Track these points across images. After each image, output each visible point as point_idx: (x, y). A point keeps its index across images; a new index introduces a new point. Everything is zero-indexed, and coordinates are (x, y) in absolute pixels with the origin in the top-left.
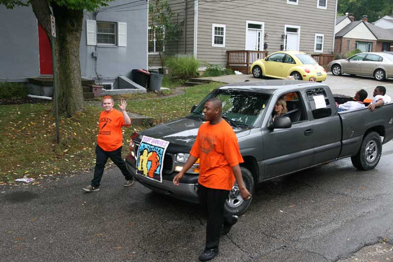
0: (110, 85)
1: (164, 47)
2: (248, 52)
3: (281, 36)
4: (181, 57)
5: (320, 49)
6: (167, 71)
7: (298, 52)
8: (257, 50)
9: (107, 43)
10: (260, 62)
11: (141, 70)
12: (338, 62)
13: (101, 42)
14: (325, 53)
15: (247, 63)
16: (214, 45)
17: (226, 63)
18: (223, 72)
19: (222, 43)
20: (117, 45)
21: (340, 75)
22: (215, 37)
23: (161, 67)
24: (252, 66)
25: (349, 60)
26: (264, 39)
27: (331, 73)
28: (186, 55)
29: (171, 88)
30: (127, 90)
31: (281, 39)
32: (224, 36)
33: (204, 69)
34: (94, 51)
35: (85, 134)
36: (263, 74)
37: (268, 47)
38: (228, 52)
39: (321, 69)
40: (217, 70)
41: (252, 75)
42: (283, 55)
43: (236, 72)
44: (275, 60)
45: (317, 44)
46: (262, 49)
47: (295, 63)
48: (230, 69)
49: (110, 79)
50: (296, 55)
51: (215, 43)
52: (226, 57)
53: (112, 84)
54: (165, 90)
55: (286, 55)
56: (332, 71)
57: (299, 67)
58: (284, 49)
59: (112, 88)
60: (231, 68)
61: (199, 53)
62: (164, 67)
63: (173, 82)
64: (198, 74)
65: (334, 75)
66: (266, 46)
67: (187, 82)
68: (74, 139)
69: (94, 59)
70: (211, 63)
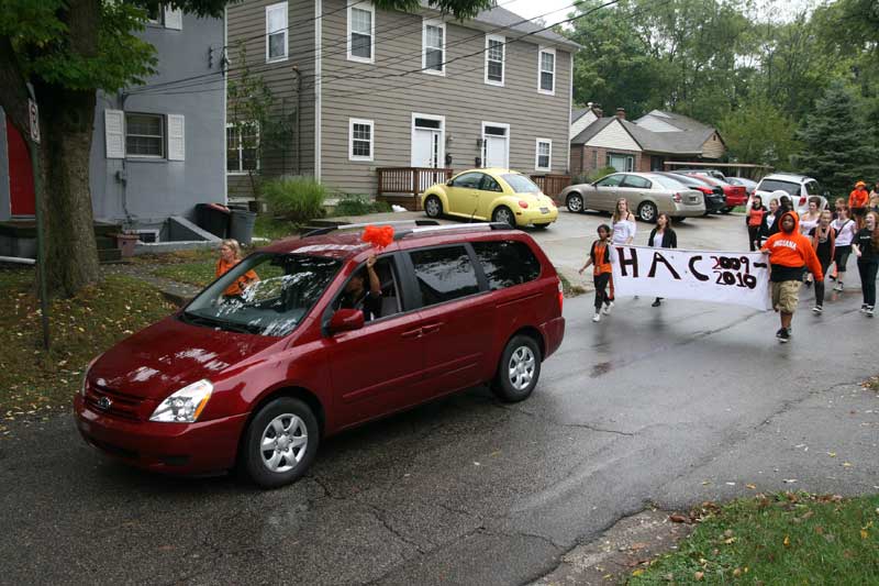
0: (154, 234)
1: (258, 162)
2: (416, 170)
3: (475, 142)
4: (291, 179)
5: (546, 165)
6: (264, 206)
7: (506, 172)
8: (433, 167)
9: (146, 153)
10: (439, 189)
11: (213, 204)
12: (578, 188)
13: (135, 153)
14: (554, 173)
15: (415, 191)
16: (352, 158)
17: (375, 191)
18: (370, 207)
19: (367, 153)
20: (166, 156)
21: (581, 212)
22: (355, 143)
23: (252, 199)
24: (423, 197)
25: (595, 185)
26: (447, 147)
27: (566, 208)
28: (300, 177)
29: (273, 239)
30: (186, 243)
31: (474, 147)
32: (372, 141)
33: (335, 201)
34: (121, 170)
35: (101, 330)
36: (444, 211)
37: (453, 161)
38: (379, 171)
39: (547, 201)
40: (359, 203)
41: (424, 213)
42: (480, 177)
43: (394, 207)
44: (466, 185)
45: (540, 157)
46: (441, 164)
47: (502, 191)
48: (385, 203)
49: (153, 222)
50: (503, 177)
51: (355, 153)
52: (376, 180)
53: (157, 232)
54: (260, 242)
55: (485, 175)
56: (567, 205)
57: (510, 198)
58: (482, 166)
59: (158, 239)
60: (385, 201)
61: (325, 172)
62: (260, 199)
63: (276, 227)
64: (323, 211)
65: (571, 211)
66: (448, 160)
67: (303, 226)
68: (80, 340)
69: (121, 185)
70: (348, 191)
